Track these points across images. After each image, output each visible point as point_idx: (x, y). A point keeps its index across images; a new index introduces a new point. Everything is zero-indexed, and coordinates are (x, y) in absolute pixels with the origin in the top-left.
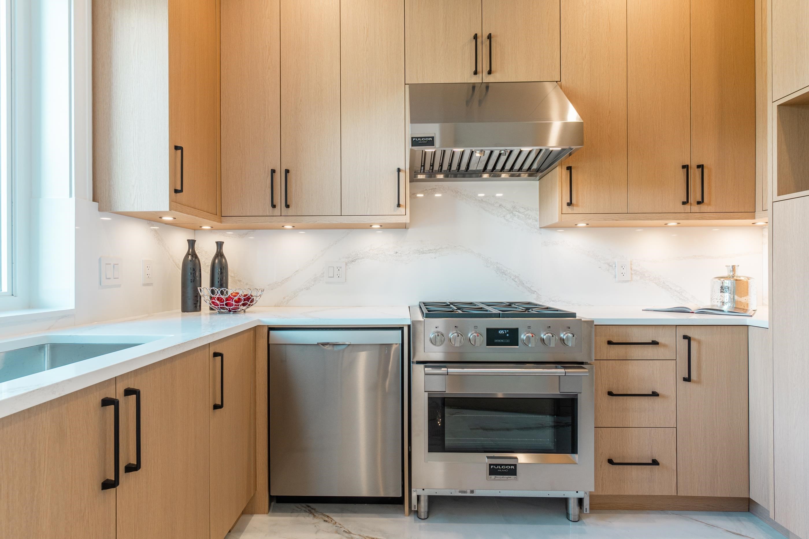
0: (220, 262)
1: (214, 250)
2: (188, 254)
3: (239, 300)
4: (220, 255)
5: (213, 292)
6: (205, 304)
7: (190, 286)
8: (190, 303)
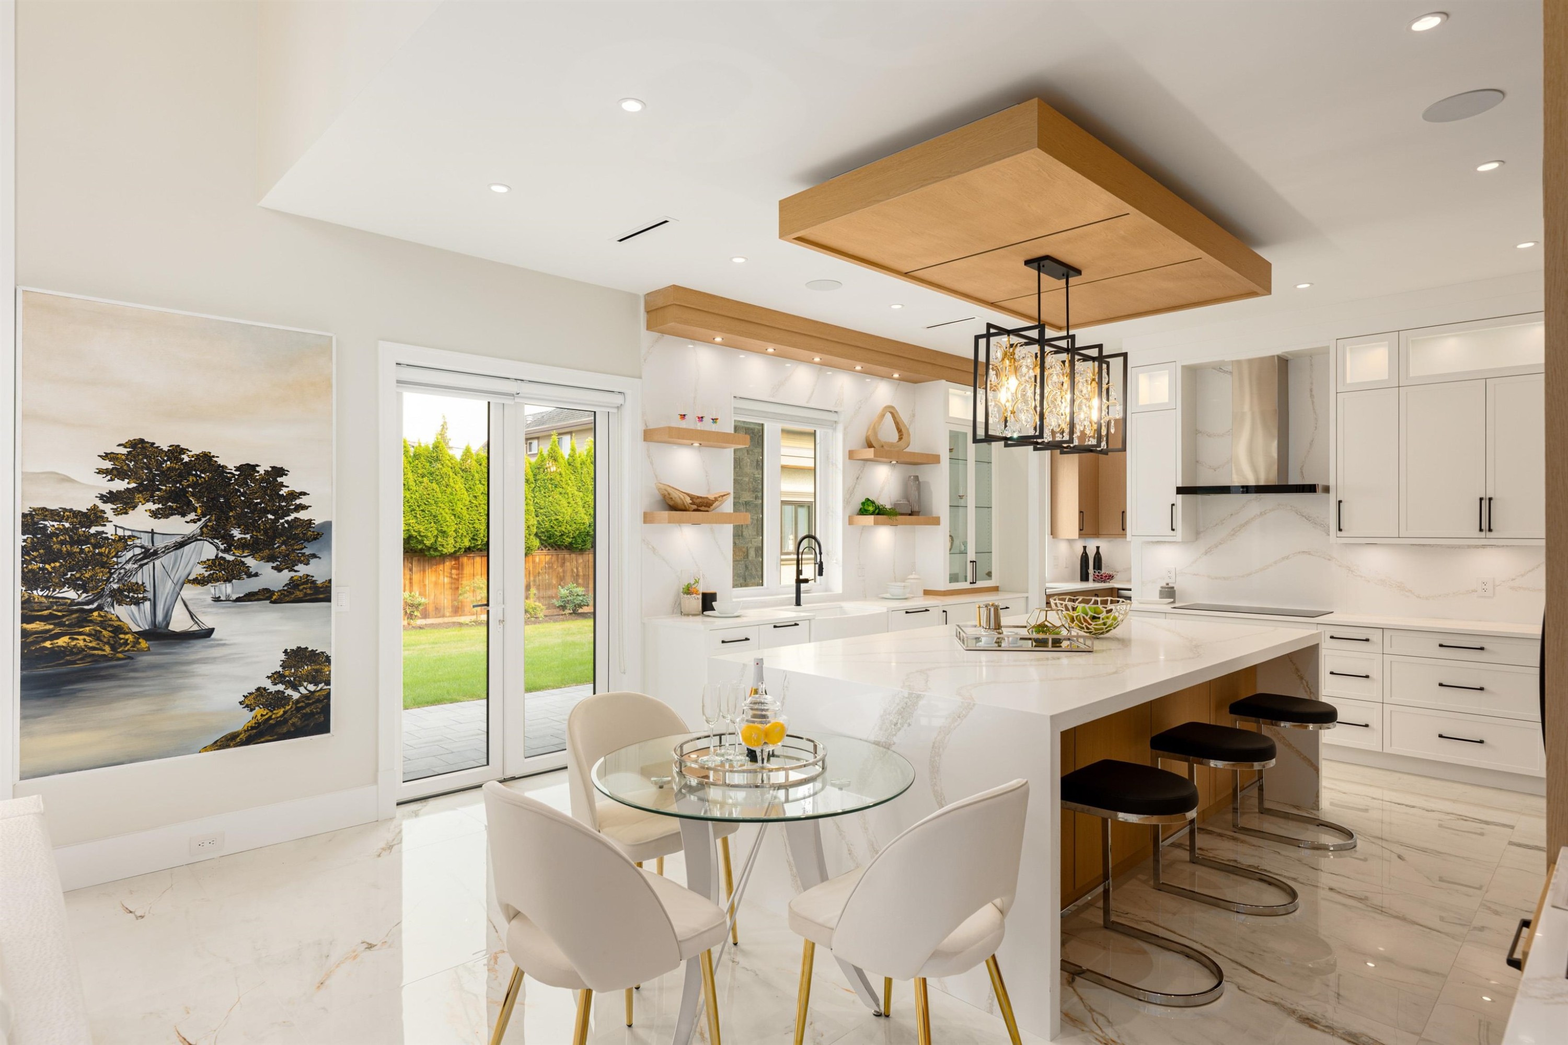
0: (1098, 557)
1: (1095, 551)
2: (1083, 553)
3: (1106, 576)
4: (1098, 553)
5: (1095, 572)
6: (1091, 577)
7: (1084, 568)
8: (1084, 577)
